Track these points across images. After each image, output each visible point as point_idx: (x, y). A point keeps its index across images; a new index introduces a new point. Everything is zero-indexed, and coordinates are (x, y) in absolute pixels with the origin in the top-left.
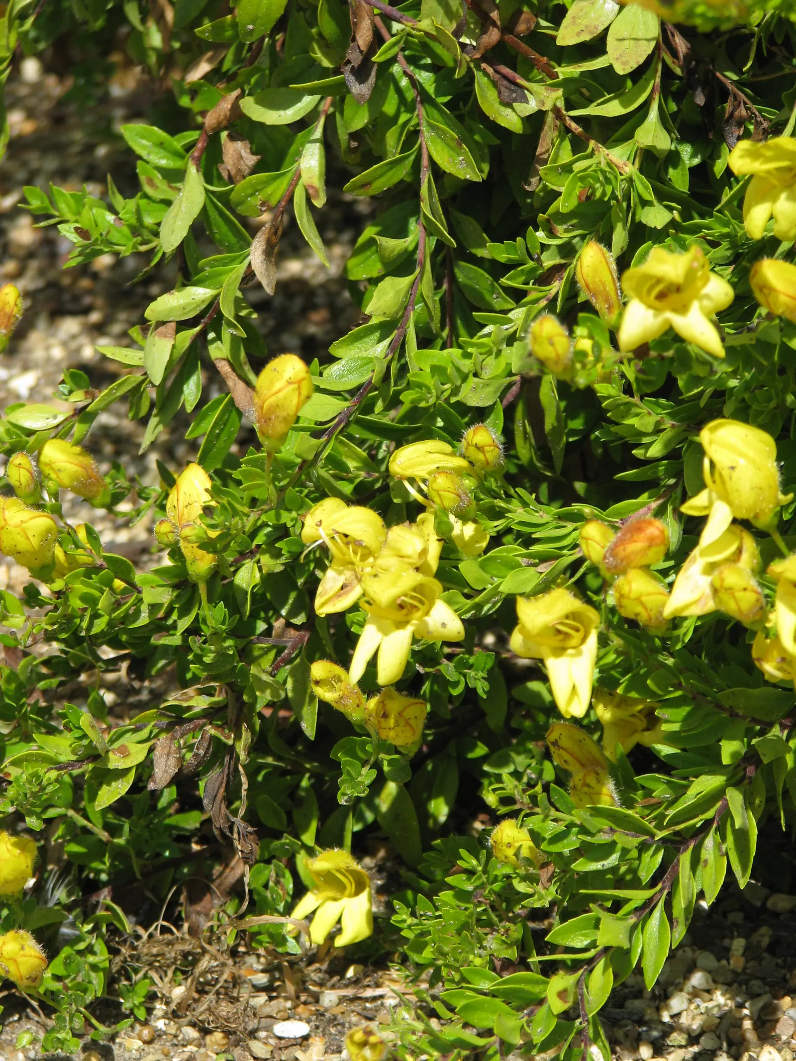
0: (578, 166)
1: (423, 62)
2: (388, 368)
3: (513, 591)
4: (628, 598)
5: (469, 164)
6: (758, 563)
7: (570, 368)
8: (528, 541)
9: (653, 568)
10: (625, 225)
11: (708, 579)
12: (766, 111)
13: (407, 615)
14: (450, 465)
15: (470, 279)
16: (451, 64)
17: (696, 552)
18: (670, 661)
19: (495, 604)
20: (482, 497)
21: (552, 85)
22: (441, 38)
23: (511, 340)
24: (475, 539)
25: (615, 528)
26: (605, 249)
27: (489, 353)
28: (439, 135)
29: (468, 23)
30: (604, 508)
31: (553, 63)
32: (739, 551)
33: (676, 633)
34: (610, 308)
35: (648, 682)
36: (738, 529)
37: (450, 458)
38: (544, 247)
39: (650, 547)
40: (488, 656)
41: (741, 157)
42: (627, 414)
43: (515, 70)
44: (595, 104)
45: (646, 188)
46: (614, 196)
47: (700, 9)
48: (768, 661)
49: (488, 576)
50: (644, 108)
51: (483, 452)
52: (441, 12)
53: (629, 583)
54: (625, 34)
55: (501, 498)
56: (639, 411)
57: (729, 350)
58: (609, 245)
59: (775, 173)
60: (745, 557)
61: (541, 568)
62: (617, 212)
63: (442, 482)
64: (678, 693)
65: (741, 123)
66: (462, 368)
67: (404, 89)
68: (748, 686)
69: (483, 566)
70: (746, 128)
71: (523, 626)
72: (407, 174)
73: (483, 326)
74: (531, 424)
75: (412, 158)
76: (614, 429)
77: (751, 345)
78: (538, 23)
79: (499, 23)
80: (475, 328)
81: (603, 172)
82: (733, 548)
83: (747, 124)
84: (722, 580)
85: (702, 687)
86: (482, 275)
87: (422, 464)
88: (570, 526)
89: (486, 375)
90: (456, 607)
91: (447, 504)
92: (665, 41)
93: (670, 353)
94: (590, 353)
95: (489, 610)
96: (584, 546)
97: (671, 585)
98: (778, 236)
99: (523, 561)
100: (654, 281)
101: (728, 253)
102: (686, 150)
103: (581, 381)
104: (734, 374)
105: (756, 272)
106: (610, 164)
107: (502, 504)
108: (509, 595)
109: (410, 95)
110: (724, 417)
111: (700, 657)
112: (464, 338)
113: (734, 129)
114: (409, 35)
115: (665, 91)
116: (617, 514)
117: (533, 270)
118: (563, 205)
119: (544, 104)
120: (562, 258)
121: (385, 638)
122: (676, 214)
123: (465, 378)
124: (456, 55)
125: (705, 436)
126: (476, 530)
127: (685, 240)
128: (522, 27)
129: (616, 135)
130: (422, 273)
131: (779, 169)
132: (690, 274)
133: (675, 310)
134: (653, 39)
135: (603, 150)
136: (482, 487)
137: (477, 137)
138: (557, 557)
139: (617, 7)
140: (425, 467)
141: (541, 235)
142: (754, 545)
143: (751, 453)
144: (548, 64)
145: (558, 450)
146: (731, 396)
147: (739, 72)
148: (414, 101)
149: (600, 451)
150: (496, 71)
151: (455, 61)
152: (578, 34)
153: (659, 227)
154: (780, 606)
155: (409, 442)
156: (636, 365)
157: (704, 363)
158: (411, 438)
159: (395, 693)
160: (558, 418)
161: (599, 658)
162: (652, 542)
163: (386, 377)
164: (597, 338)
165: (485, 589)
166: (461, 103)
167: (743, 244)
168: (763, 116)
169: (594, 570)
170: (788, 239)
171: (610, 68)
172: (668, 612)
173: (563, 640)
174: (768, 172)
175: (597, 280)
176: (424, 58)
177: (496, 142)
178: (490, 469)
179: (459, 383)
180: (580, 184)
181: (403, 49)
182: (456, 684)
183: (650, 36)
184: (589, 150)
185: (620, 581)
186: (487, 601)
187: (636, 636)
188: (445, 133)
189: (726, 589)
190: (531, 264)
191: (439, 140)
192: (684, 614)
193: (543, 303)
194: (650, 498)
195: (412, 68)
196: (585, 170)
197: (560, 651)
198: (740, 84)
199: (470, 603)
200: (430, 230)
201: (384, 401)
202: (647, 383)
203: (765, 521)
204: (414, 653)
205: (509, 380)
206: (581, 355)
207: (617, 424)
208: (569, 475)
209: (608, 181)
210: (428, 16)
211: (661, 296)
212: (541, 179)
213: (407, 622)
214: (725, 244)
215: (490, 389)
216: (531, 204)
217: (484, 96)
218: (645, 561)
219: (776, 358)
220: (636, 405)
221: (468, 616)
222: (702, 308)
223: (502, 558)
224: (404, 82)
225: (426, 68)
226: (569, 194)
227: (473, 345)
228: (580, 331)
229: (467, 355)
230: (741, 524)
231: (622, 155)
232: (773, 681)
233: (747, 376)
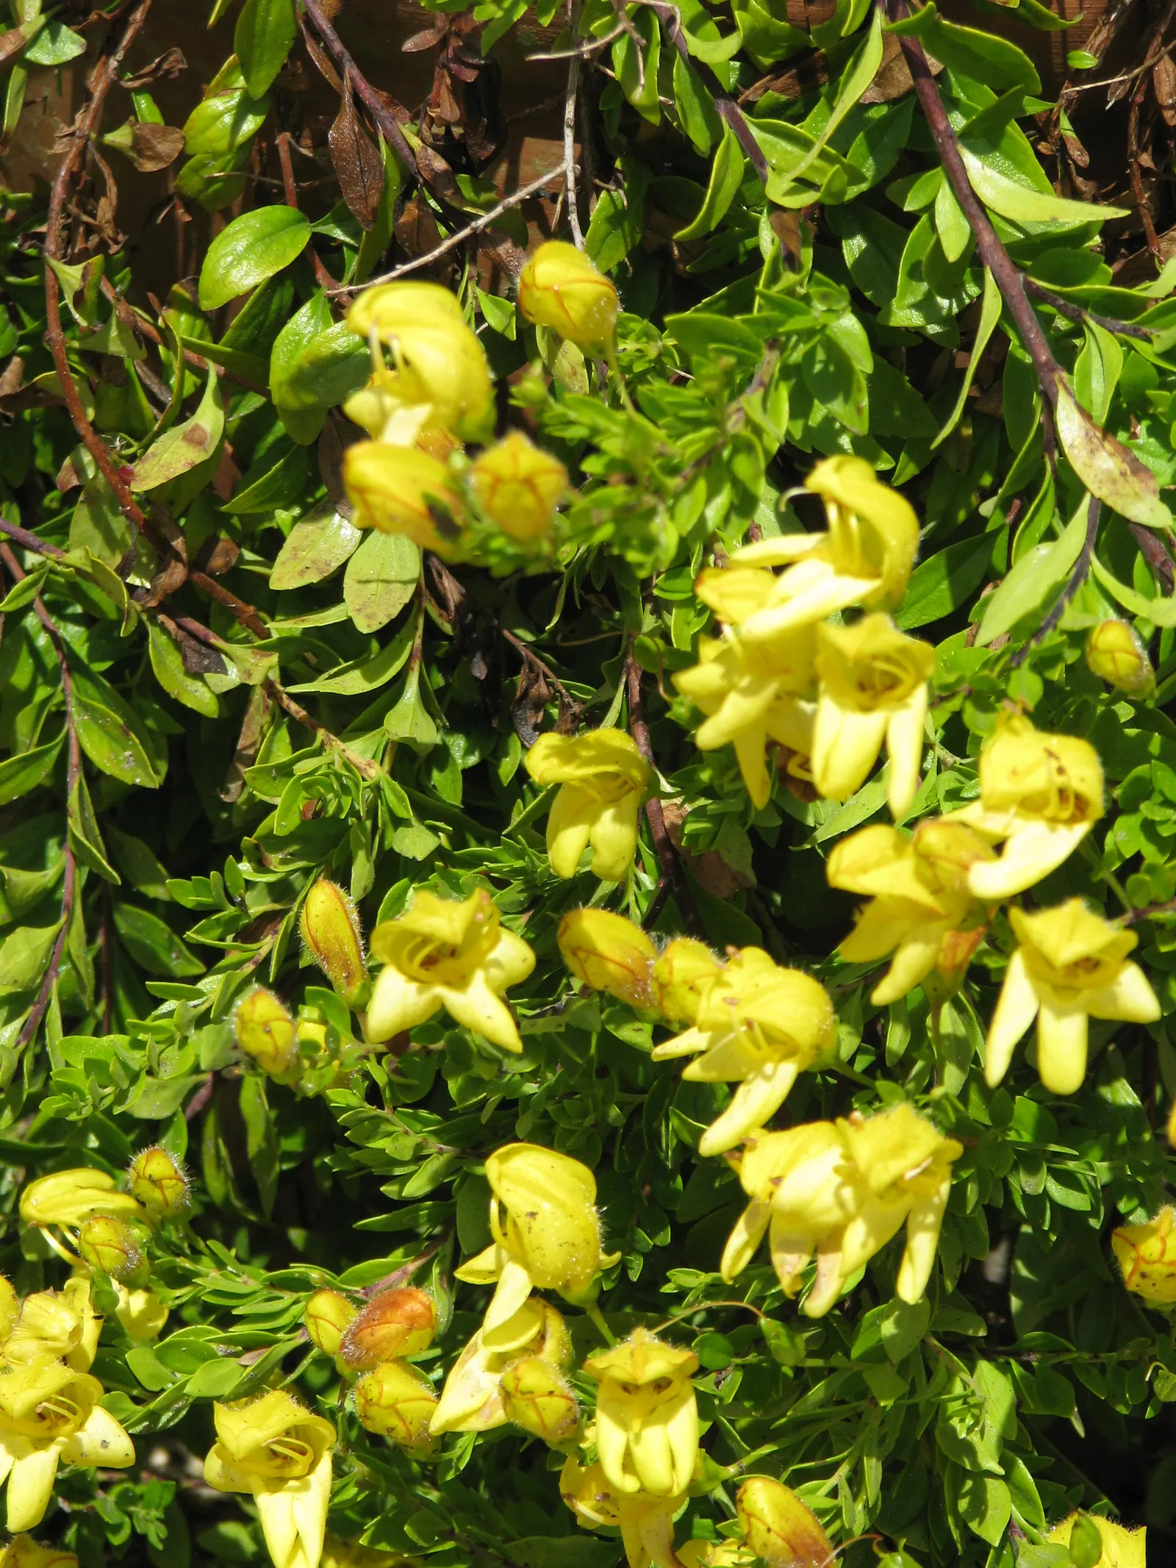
0: (302, 768)
1: (70, 610)
2: (20, 1062)
3: (207, 1392)
4: (378, 1405)
5: (139, 762)
6: (569, 1355)
7: (295, 1068)
8: (225, 1319)
9: (411, 1359)
10: (369, 853)
11: (497, 1377)
12: (577, 688)
13: (50, 1429)
14: (111, 1206)
15: (137, 929)
16: (113, 615)
17: (478, 1337)
18: (434, 1496)
19: (178, 1411)
20: (159, 1253)
21: (261, 648)
22: (99, 577)
23: (202, 1020)
24: (147, 1315)
25: (359, 1303)
26: (342, 892)
27: (170, 1041)
28: (94, 719)
29: (138, 556)
30: (338, 1271)
31: (263, 615)
32: (542, 1337)
33: (447, 1455)
34: (349, 978)
35: (406, 1528)
36: (539, 1304)
37: (110, 1196)
38: (249, 885)
39: (410, 1329)
40: (166, 1487)
41: (546, 757)
42: (373, 1134)
43: (207, 624)
44: (326, 675)
45: (401, 799)
46: (353, 812)
47: (497, 543)
48: (582, 1499)
49: (167, 1371)
50: (398, 683)
51: (161, 1188)
52: (98, 538)
53: (380, 1383)
54: (371, 574)
55: (185, 1256)
56: (391, 1128)
57: (527, 1040)
58: (346, 884)
59: (595, 781)
60: (550, 1345)
61: (247, 1359)
62: (360, 837)
63: (99, 1232)
64: (449, 1545)
65: (539, 705)
66: (131, 1063)
67: (42, 651)
68: (548, 1532)
69: (161, 1356)
70: (546, 711)
71: (223, 1446)
72: (47, 776)
73: (160, 1002)
74: (227, 1144)
75: (55, 752)
76: (354, 1155)
77: (558, 1034)
78: (241, 556)
79: (184, 555)
80: (147, 1004)
81: (338, 777)
82: (534, 1331)
83: (549, 706)
84: (518, 1379)
85: (482, 1534)
86: (156, 925)
87: (71, 1204)
88: (288, 1297)
89: (166, 1074)
90: (122, 1416)
91: (107, 1264)
92: (428, 584)
93: (440, 1045)
94: (323, 1044)
95: (169, 1421)
96: (311, 1328)
97: (439, 1385)
98: (596, 871)
99: (220, 1349)
100: (419, 939)
101: (522, 897)
102: (458, 744)
103: (310, 1086)
104: (533, 1076)
105: (567, 927)
106: (347, 765)
107: (188, 1265)
108: (198, 1399)
109: (52, 658)
110: (516, 1140)
111: (477, 1489)
112: (131, 1020)
113: (529, 713)
114: (52, 571)
115: (429, 657)
116: (358, 1279)
117: (235, 919)
118: (278, 823)
119: (249, 675)
120: (275, 901)
121: (17, 1462)
122: (443, 839)
123: (134, 1078)
124: (122, 602)
125: (492, 1168)
126: (149, 1302)
127: (458, 878)
128: (217, 562)
129: (356, 722)
130: (69, 922)
131: (597, 776)
132: (472, 931)
133: (448, 983)
134: (410, 582)
135: (338, 744)
136: (159, 1240)
137: (150, 723)
138: (269, 1343)
139: (359, 534)
140: (73, 1209)
141: (245, 867)
142: (563, 1327)
143: (560, 1194)
144: (255, 616)
145: (268, 1182)
146: (526, 1108)
147: (537, 630)
148: (57, 668)
149: (327, 1184)
150: (180, 627)
151: (120, 610)
152: (302, 573)
153: (420, 858)
154: (602, 1418)
155: (48, 1172)
156: (390, 1063)
157: (490, 1060)
158: (50, 1163)
159: (32, 1543)
160: (267, 1137)
161: (334, 1494)
162: (412, 1323)
163: (17, 1076)
164: (332, 1022)
165: (163, 1390)
166: (127, 672)
167: (545, 884)
168: (572, 696)
169: (325, 1362)
170: (610, 877)
171: (349, 623)
172: (436, 1426)
173: (281, 1467)
174: (584, 780)
175: (331, 936)
176: (72, 604)
177: (178, 729)
178: (169, 1213)
179: (125, 1085)
180: (304, 794)
181: (42, 593)
182: (117, 1528)
183: (408, 576)
184: (317, 744)
185: (366, 1380)
186: (166, 1408)
187: (385, 1459)
188: (104, 716)
189: (523, 1393)
190: (231, 910)
191: (95, 728)
192: (459, 1429)
193: (249, 968)
194: (406, 1255)
195: (53, 619)
196: (312, 773)
197: (276, 1483)
198: (536, 647)
199: (140, 1410)
200: (81, 857)
201: (13, 1110)
202: (407, 1088)
203: (580, 1292)
204: (58, 1484)
205: (195, 1079)
206: (309, 1047)
207: (358, 1148)
208: (282, 1219)
209: (345, 790)
210: (80, 544)
211: (429, 962)
212: (244, 784)
213: (51, 1440)
214: (517, 884)
215: (167, 1093)
216: (228, 821)
217: (161, 662)
218: (401, 1351)
219: (593, 1051)
220: (387, 1120)
221: (138, 1429)
222: (488, 980)
223: (188, 1344)
224: (42, 640)
225: (75, 619)
226: (288, 808)
227: (146, 1030)
228: (308, 1012)
229: (137, 1045)
230: (543, 1296)
231: (364, 752)
232: (589, 1527)
233: (551, 1078)
